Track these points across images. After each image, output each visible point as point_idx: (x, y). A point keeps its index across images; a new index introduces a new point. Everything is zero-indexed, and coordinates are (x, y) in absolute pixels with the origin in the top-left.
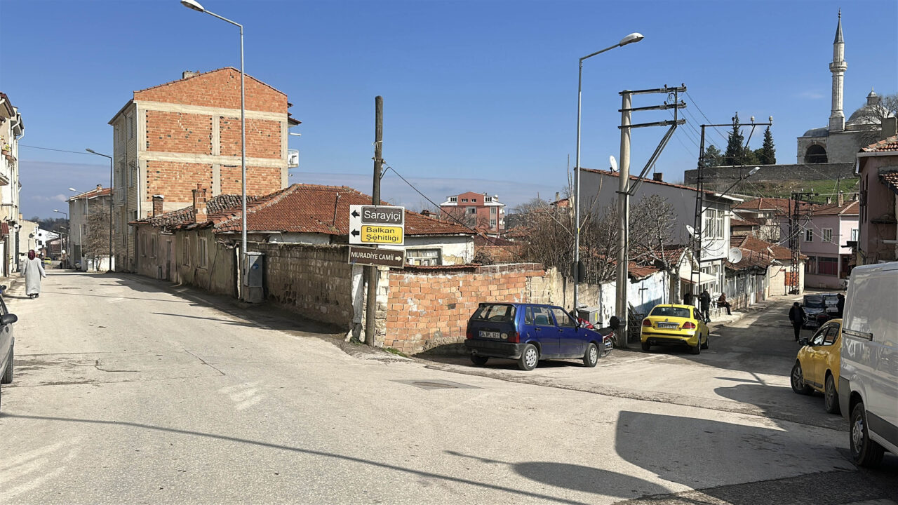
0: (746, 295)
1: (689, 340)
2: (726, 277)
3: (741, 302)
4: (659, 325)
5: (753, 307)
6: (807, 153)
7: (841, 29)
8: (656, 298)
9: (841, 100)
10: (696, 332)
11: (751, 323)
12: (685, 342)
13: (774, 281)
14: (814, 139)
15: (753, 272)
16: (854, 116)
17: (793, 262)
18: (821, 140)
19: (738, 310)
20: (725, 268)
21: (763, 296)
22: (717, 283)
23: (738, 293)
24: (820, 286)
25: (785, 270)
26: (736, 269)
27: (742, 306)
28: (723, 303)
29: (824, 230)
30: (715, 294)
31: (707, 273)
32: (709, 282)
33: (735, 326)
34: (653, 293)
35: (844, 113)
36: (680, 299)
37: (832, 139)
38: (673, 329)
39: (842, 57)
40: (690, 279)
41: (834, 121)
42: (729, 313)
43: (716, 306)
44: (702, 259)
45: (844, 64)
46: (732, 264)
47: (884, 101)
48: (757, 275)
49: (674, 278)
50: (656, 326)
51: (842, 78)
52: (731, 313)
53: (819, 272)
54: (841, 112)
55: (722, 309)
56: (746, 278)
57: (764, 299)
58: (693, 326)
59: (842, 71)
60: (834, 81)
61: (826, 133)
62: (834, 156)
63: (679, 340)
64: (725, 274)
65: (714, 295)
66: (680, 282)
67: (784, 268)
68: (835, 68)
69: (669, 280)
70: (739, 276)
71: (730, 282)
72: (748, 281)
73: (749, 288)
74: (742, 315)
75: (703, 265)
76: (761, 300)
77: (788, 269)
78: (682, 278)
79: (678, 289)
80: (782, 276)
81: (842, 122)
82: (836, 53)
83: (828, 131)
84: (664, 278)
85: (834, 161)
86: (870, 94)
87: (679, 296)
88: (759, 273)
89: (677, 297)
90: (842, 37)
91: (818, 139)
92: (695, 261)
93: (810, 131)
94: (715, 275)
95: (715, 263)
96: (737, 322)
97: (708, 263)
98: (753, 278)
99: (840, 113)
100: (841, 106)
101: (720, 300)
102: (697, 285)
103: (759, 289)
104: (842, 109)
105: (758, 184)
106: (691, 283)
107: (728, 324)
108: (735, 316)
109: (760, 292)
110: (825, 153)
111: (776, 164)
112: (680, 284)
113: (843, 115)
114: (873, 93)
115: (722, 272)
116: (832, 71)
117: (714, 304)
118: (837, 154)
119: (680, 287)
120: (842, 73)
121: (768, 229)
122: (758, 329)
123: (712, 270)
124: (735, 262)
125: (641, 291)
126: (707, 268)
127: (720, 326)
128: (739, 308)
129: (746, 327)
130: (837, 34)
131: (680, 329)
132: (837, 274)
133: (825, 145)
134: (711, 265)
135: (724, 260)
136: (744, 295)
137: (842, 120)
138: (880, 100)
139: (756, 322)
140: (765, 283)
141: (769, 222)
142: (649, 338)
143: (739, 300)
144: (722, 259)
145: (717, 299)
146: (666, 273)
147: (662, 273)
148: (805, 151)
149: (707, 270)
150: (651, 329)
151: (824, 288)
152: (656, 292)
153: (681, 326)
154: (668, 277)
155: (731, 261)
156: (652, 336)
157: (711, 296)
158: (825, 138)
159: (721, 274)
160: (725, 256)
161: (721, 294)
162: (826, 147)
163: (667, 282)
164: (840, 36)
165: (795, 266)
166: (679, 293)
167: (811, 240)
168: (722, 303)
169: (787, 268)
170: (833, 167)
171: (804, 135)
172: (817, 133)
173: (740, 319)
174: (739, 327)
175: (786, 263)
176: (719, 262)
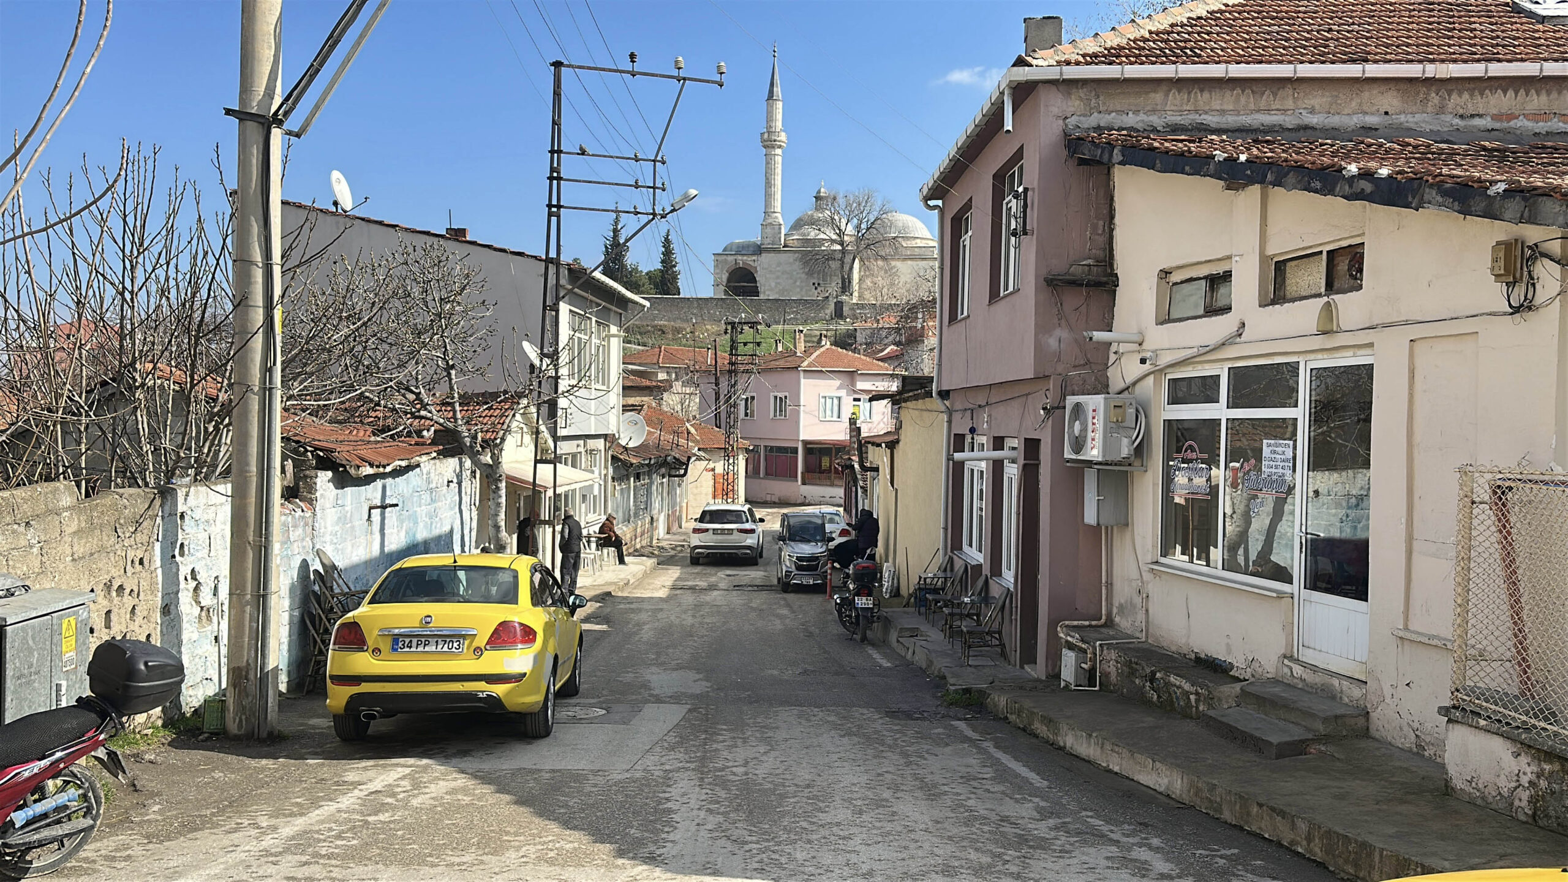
0: (652, 518)
1: (509, 693)
2: (613, 478)
3: (642, 534)
4: (399, 641)
5: (664, 544)
6: (729, 280)
7: (777, 77)
8: (436, 532)
9: (778, 196)
10: (538, 659)
11: (669, 583)
12: (494, 701)
13: (695, 491)
14: (740, 257)
15: (663, 470)
16: (798, 225)
17: (727, 453)
18: (749, 260)
19: (638, 553)
20: (613, 457)
21: (679, 519)
22: (596, 492)
23: (636, 515)
24: (768, 498)
25: (713, 470)
26: (635, 461)
27: (644, 543)
28: (610, 537)
29: (776, 397)
30: (591, 517)
31: (574, 466)
32: (577, 486)
33: (639, 594)
34: (423, 519)
35: (782, 219)
36: (504, 534)
37: (765, 257)
38: (449, 655)
39: (779, 125)
40: (531, 480)
41: (768, 230)
42: (622, 561)
43: (593, 545)
44: (562, 432)
45: (783, 137)
46: (626, 449)
47: (841, 201)
48: (670, 476)
49: (490, 476)
50: (385, 646)
51: (779, 159)
52: (626, 559)
53: (767, 474)
54: (779, 215)
55: (605, 551)
56: (651, 483)
57: (681, 528)
58: (528, 634)
59: (780, 147)
60: (767, 163)
61: (759, 250)
62: (769, 287)
63: (471, 696)
64: (611, 470)
65: (590, 521)
66: (503, 485)
67: (711, 465)
68: (769, 144)
69: (477, 482)
70: (638, 477)
71: (622, 489)
72: (654, 488)
73: (656, 505)
74: (650, 562)
75: (564, 448)
76: (675, 528)
77: (720, 467)
78: (508, 477)
79: (499, 505)
80: (707, 482)
81: (780, 233)
82: (770, 118)
83: (759, 246)
84: (459, 476)
85: (769, 295)
86: (819, 192)
87: (503, 524)
88: (673, 472)
89: (497, 528)
90: (778, 90)
91: (745, 258)
92: (545, 434)
93: (732, 244)
94: (593, 472)
95: (592, 444)
96: (640, 583)
97: (575, 442)
98: (663, 483)
99: (776, 218)
100: (778, 205)
101: (602, 530)
102: (550, 493)
103: (673, 504)
104: (778, 209)
105: (654, 326)
106: (535, 492)
107: (622, 589)
108: (635, 566)
109: (674, 512)
110: (755, 282)
111: (681, 296)
112: (503, 492)
113: (782, 222)
114: (822, 190)
115: (606, 467)
116: (765, 147)
117: (589, 542)
118: (773, 284)
119: (503, 500)
120: (779, 151)
121: (677, 398)
122: (689, 599)
123: (584, 460)
124: (631, 445)
125: (376, 513)
126: (574, 456)
127: (605, 597)
128: (638, 546)
129: (662, 593)
130: (772, 85)
131: (478, 652)
132: (796, 477)
133: (756, 268)
134: (581, 449)
135: (609, 439)
136: (648, 519)
137: (780, 229)
138: (835, 199)
139: (679, 579)
140: (681, 495)
141: (677, 386)
142: (354, 700)
143: (639, 530)
144: (605, 437)
145: (597, 528)
146: (468, 463)
147: (452, 463)
148: (725, 277)
149: (574, 460)
150: (363, 663)
151: (775, 503)
152: (433, 515)
153: (482, 641)
154: (473, 472)
155: (623, 443)
156: (366, 688)
157: (583, 525)
158: (754, 258)
159: (604, 472)
160: (612, 429)
161: (604, 518)
162: (757, 272)
163: (472, 487)
164: (775, 89)
165: (731, 461)
166: (502, 516)
167: (752, 416)
168: (608, 539)
169: (717, 465)
170: (769, 305)
171: (724, 250)
172: (743, 247)
173: (646, 575)
174: (647, 594)
175: (716, 457)
176: (600, 444)
